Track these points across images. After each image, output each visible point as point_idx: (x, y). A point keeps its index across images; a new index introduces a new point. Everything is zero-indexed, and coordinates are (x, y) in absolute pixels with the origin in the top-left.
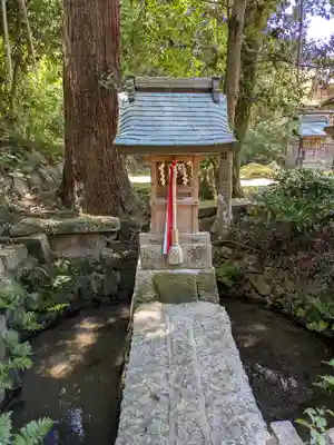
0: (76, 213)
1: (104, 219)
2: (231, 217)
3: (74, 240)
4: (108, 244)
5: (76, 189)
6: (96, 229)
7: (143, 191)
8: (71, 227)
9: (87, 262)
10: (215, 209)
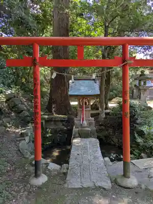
0: (53, 114)
1: (62, 116)
2: (104, 116)
3: (52, 123)
4: (63, 125)
5: (53, 106)
6: (60, 119)
7: (74, 107)
8: (52, 118)
9: (56, 130)
10: (99, 114)
